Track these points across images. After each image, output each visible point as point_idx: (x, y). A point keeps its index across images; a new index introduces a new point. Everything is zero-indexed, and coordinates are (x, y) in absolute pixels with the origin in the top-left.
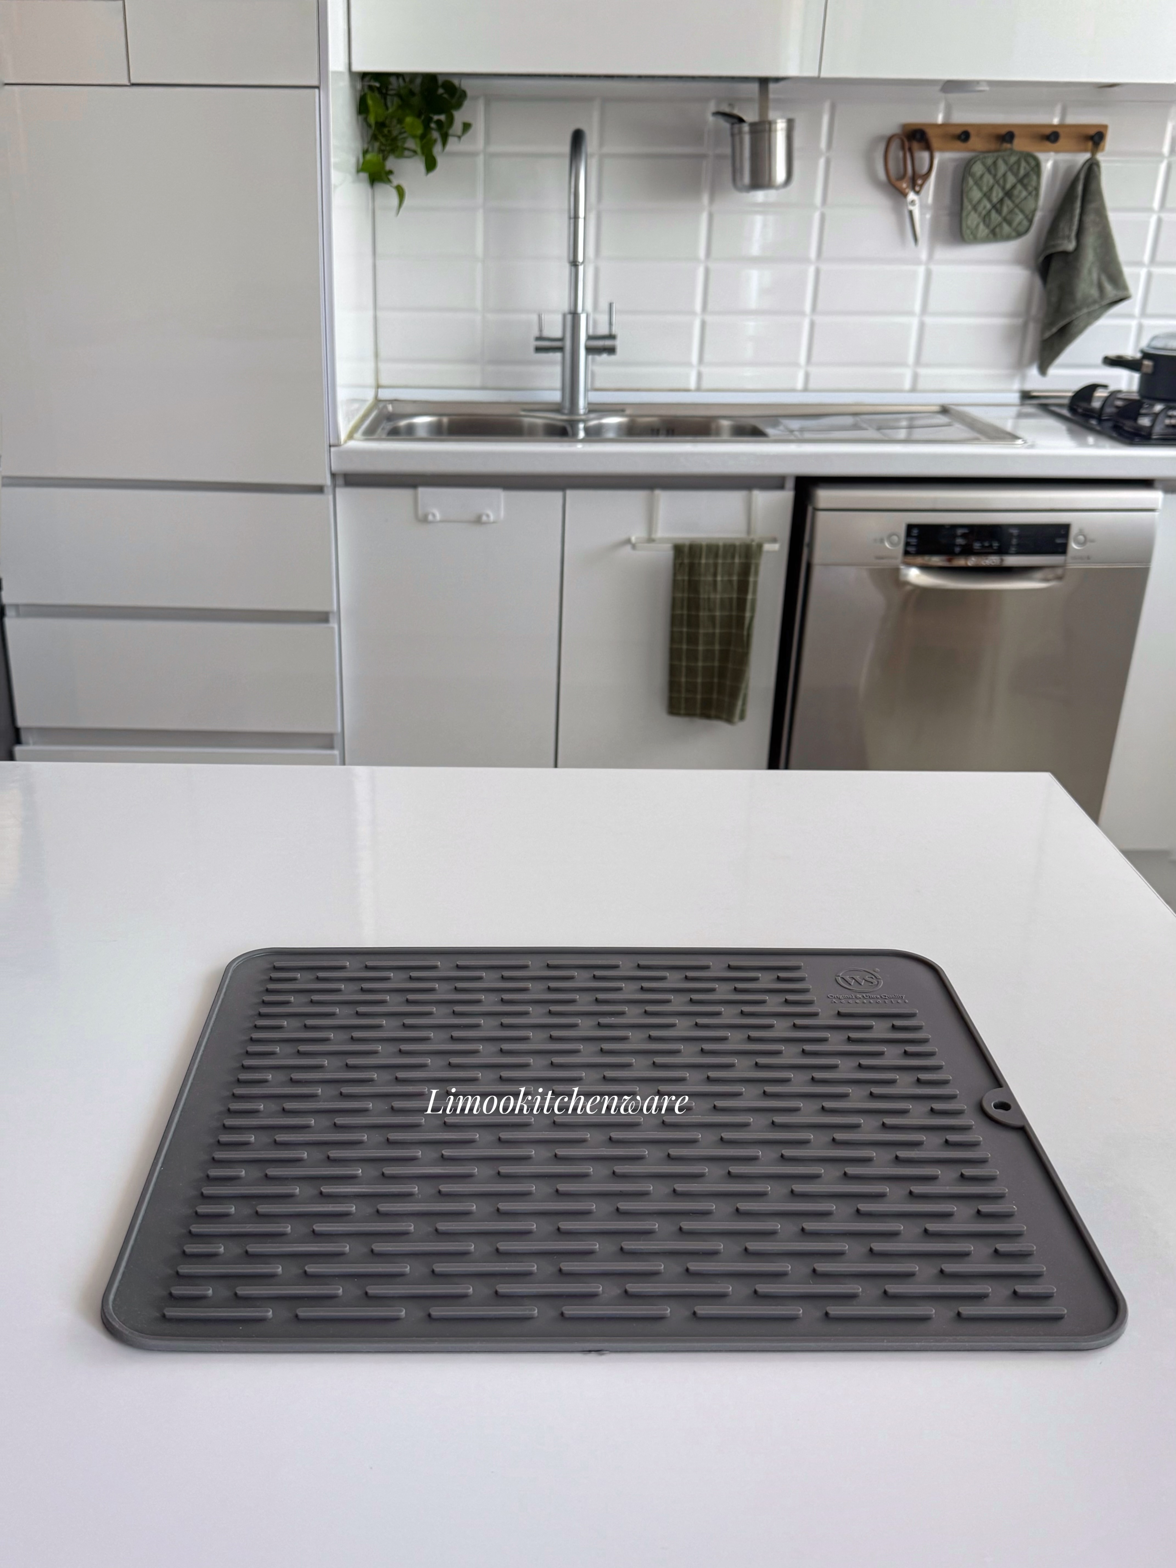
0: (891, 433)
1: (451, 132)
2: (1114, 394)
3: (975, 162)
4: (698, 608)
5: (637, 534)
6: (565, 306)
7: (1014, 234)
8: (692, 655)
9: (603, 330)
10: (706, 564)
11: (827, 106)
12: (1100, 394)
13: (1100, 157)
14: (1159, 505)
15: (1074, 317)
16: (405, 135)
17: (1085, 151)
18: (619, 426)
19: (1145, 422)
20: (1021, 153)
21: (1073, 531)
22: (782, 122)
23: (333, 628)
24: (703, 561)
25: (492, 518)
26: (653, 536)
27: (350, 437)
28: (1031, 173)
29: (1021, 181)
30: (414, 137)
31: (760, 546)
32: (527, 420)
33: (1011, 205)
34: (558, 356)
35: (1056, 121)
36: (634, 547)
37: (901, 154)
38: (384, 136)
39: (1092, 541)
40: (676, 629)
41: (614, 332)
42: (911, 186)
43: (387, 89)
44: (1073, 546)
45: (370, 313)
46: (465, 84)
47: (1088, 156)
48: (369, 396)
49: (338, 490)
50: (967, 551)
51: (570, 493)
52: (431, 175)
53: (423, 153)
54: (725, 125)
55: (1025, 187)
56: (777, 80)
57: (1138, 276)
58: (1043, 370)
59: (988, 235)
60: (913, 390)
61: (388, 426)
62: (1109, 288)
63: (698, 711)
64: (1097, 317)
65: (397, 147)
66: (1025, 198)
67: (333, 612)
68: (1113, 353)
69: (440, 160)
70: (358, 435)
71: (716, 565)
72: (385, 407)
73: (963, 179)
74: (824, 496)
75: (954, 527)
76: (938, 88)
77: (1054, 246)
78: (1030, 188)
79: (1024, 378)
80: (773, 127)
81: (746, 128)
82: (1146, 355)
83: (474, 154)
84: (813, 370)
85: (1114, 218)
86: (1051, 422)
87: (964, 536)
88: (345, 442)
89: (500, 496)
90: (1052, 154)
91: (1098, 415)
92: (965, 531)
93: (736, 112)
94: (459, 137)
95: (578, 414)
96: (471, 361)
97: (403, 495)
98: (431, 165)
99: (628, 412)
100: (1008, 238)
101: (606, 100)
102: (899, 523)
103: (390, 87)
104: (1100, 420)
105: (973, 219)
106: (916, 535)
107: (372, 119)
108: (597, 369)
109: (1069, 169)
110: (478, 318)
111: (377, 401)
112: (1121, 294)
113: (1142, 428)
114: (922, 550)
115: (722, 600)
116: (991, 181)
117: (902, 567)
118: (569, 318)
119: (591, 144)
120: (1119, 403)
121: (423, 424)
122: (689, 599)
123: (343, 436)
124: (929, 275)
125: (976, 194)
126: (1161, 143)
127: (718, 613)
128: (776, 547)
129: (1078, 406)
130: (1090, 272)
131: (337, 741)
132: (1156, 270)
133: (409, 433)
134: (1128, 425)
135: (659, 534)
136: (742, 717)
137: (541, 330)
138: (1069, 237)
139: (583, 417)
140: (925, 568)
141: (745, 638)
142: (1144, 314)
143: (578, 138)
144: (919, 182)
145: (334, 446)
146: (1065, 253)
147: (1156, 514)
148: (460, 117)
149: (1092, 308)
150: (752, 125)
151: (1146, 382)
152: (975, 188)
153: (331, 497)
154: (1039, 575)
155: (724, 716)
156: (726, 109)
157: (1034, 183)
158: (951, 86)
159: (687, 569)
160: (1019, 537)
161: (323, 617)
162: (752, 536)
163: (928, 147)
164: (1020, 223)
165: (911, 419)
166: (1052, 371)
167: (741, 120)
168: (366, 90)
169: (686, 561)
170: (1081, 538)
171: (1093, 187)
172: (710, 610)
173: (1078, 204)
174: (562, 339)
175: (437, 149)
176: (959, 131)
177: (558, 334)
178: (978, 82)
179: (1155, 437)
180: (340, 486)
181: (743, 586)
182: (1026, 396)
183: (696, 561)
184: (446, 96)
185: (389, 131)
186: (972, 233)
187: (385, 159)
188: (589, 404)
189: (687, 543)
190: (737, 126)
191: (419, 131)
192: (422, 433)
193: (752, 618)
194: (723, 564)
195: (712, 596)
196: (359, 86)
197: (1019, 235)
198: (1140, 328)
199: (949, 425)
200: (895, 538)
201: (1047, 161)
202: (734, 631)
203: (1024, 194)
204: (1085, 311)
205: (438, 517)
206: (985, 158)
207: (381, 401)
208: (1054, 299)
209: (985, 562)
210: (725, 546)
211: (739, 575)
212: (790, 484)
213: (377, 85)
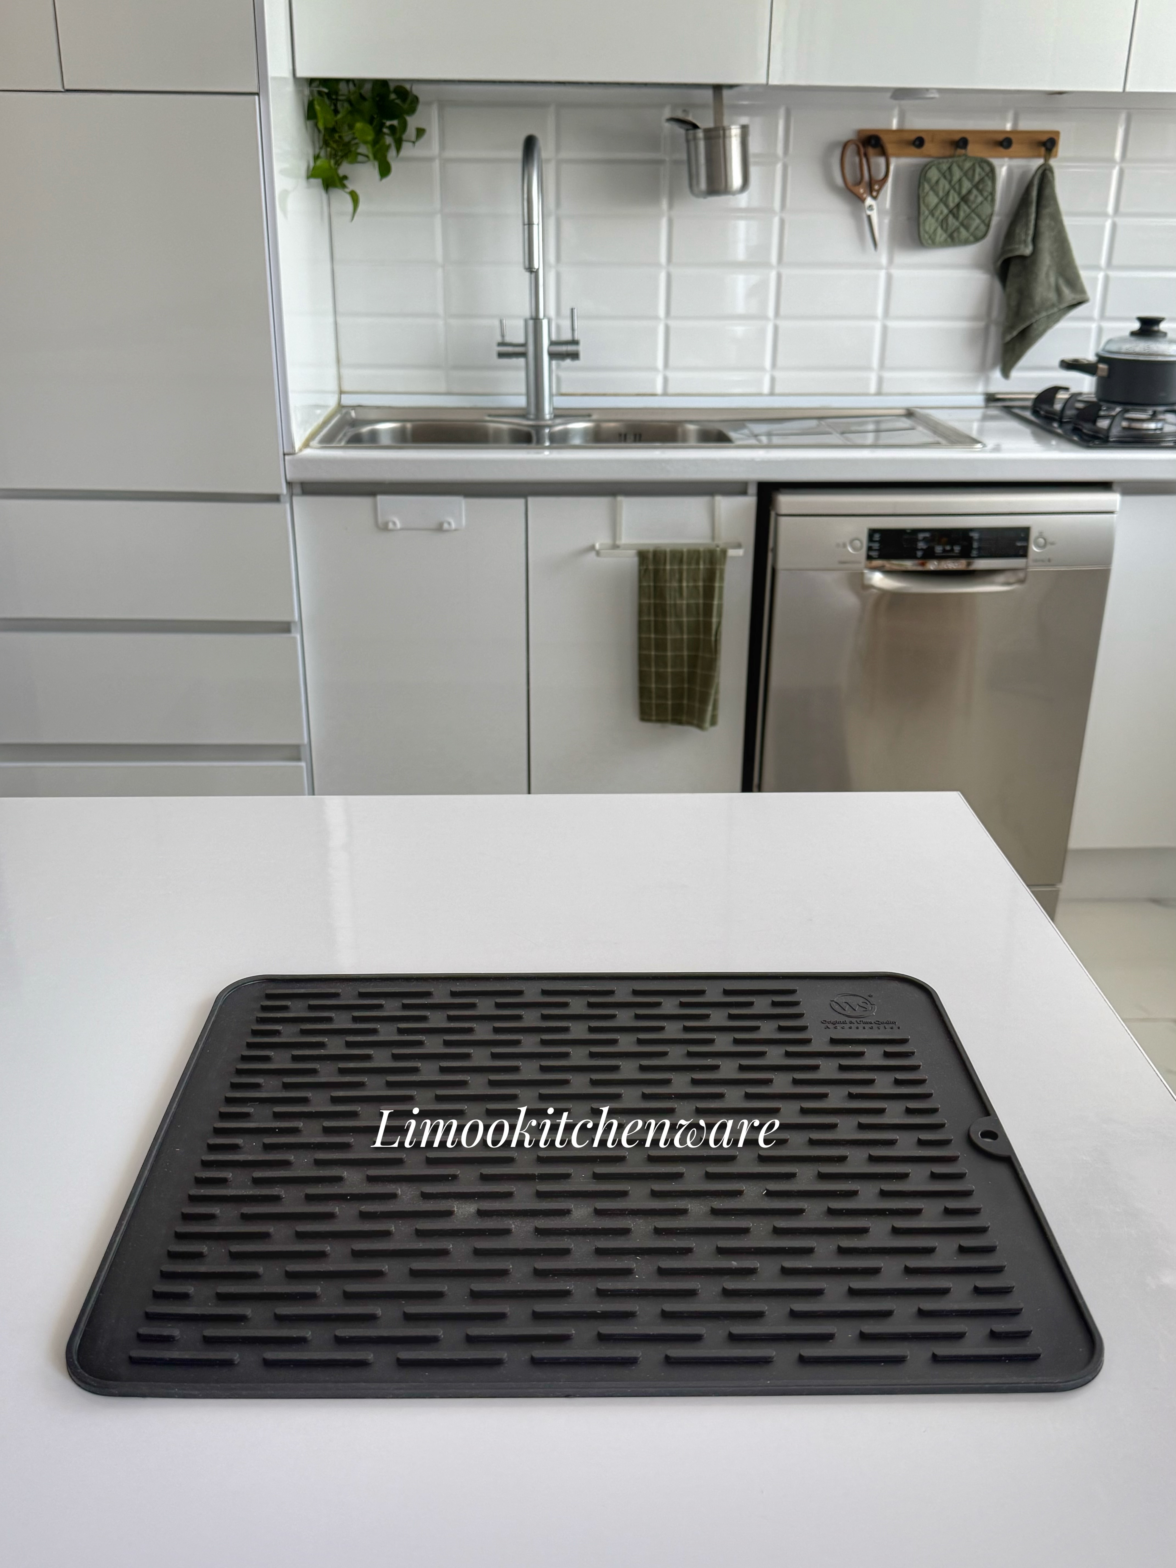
0: (856, 439)
1: (404, 137)
2: (1075, 396)
3: (930, 168)
4: (664, 614)
5: (601, 540)
6: (527, 311)
7: (971, 238)
8: (661, 661)
9: (567, 336)
10: (672, 570)
11: (782, 112)
12: (1062, 396)
13: (1053, 162)
14: (1117, 508)
15: (1033, 320)
16: (356, 141)
17: (1039, 156)
18: (586, 431)
19: (1103, 424)
20: (975, 158)
21: (1033, 534)
22: (736, 128)
23: (295, 638)
24: (668, 567)
25: (453, 526)
26: (618, 543)
27: (306, 445)
28: (986, 178)
29: (976, 186)
30: (365, 142)
31: (724, 552)
32: (492, 425)
33: (968, 210)
34: (521, 361)
35: (1009, 127)
36: (598, 553)
37: (857, 159)
38: (336, 142)
39: (1052, 544)
40: (644, 636)
41: (576, 338)
42: (869, 192)
43: (337, 93)
44: (1034, 549)
45: (331, 319)
46: (416, 90)
47: (1041, 161)
48: (332, 402)
49: (295, 499)
50: (929, 555)
51: (531, 500)
52: (384, 180)
53: (375, 158)
54: (680, 131)
55: (981, 192)
56: (731, 87)
57: (1096, 279)
58: (1006, 373)
59: (946, 240)
60: (879, 393)
61: (351, 432)
62: (1066, 291)
63: (670, 717)
64: (1057, 321)
65: (350, 151)
66: (981, 203)
67: (295, 622)
68: (1070, 356)
69: (394, 166)
70: (314, 443)
71: (681, 572)
72: (348, 413)
73: (919, 185)
74: (786, 502)
75: (916, 531)
76: (889, 94)
77: (1011, 251)
78: (985, 194)
79: (987, 381)
80: (727, 132)
81: (700, 134)
82: (1101, 359)
83: (430, 159)
84: (778, 374)
85: (1068, 222)
86: (1013, 424)
87: (925, 539)
88: (301, 450)
89: (461, 503)
90: (1006, 160)
91: (1060, 418)
92: (927, 535)
93: (690, 118)
94: (414, 142)
95: (543, 419)
96: (436, 367)
97: (364, 502)
98: (385, 170)
99: (595, 417)
100: (966, 242)
101: (561, 106)
102: (859, 529)
103: (340, 93)
104: (1061, 423)
105: (930, 224)
106: (877, 539)
107: (321, 126)
108: (563, 375)
109: (1023, 175)
110: (441, 323)
111: (340, 406)
112: (1078, 298)
113: (1099, 430)
114: (885, 554)
115: (688, 605)
116: (947, 187)
117: (866, 571)
118: (531, 323)
119: (546, 149)
120: (1080, 405)
121: (387, 430)
122: (655, 605)
123: (298, 445)
124: (889, 278)
125: (933, 200)
126: (1113, 148)
127: (685, 619)
128: (740, 552)
129: (1041, 408)
130: (1047, 275)
131: (305, 753)
132: (1112, 274)
133: (372, 440)
134: (1086, 428)
135: (624, 540)
136: (714, 722)
137: (503, 336)
138: (1025, 242)
139: (549, 422)
140: (888, 572)
141: (713, 644)
142: (1103, 316)
143: (530, 144)
144: (876, 187)
145: (288, 454)
146: (1023, 258)
147: (1115, 516)
148: (413, 122)
149: (1051, 311)
150: (707, 131)
151: (1104, 385)
152: (931, 193)
153: (288, 506)
154: (1001, 578)
155: (695, 722)
156: (680, 115)
157: (989, 189)
158: (901, 93)
159: (652, 575)
160: (980, 540)
161: (285, 628)
162: (716, 542)
163: (884, 153)
164: (977, 228)
165: (877, 423)
166: (1015, 374)
167: (695, 127)
168: (316, 94)
169: (651, 567)
170: (1041, 541)
171: (1047, 192)
172: (676, 616)
173: (1033, 209)
174: (524, 345)
175: (392, 154)
176: (913, 137)
177: (521, 340)
178: (927, 90)
179: (1111, 440)
180: (297, 495)
181: (709, 592)
182: (991, 399)
183: (662, 567)
184: (398, 101)
185: (340, 137)
186: (930, 237)
187: (338, 164)
188: (554, 409)
189: (651, 549)
190: (691, 132)
191: (370, 138)
192: (385, 440)
193: (719, 624)
194: (688, 570)
195: (678, 602)
196: (307, 92)
197: (977, 239)
198: (1100, 331)
199: (913, 429)
200: (857, 543)
201: (1002, 166)
202: (702, 636)
203: (980, 199)
204: (1044, 314)
205: (399, 526)
206: (939, 163)
207: (344, 407)
208: (1013, 303)
209: (947, 566)
210: (689, 552)
211: (704, 581)
212: (753, 490)
213: (326, 90)
